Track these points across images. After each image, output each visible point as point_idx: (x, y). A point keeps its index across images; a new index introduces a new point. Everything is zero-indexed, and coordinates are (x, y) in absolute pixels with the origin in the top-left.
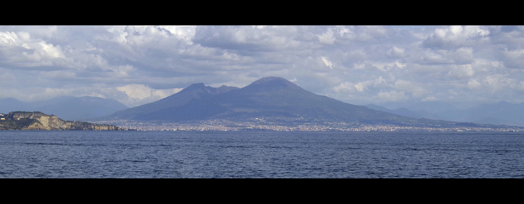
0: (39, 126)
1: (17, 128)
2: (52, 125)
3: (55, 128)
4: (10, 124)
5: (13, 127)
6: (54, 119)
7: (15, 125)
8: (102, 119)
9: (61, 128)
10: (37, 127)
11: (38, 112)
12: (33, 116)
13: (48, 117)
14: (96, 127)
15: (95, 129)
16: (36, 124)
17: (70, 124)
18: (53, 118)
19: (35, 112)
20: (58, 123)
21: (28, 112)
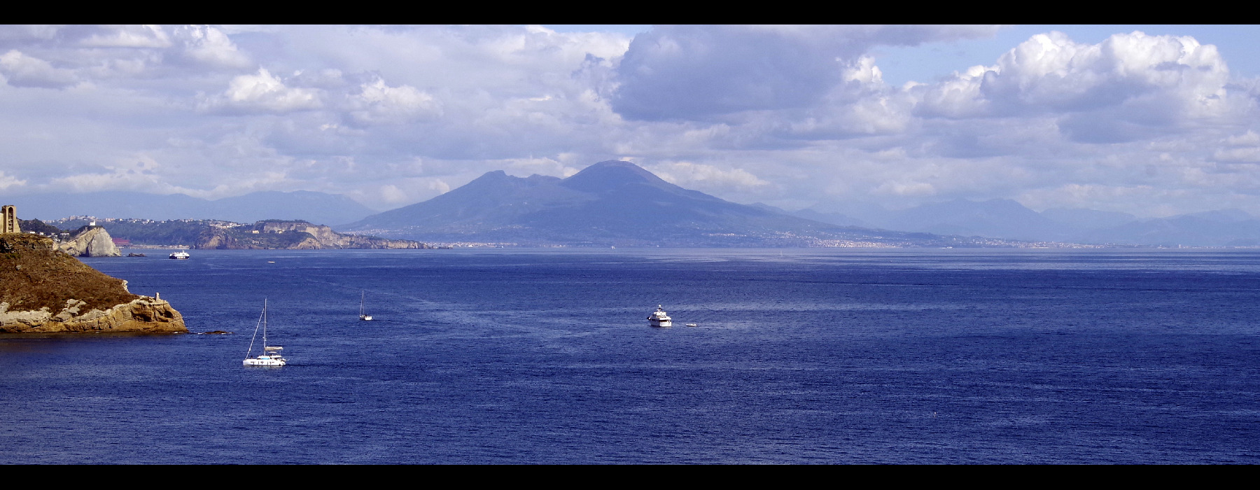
0: (313, 244)
1: (280, 246)
2: (323, 240)
3: (328, 246)
4: (268, 241)
5: (274, 245)
6: (325, 232)
7: (277, 241)
8: (347, 229)
9: (336, 246)
10: (310, 245)
11: (301, 221)
12: (295, 226)
13: (317, 229)
14: (390, 245)
15: (387, 246)
16: (309, 240)
17: (348, 239)
18: (323, 229)
19: (296, 221)
20: (331, 238)
21: (287, 222)
